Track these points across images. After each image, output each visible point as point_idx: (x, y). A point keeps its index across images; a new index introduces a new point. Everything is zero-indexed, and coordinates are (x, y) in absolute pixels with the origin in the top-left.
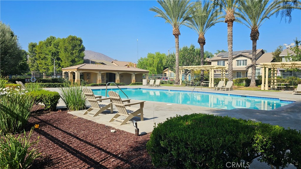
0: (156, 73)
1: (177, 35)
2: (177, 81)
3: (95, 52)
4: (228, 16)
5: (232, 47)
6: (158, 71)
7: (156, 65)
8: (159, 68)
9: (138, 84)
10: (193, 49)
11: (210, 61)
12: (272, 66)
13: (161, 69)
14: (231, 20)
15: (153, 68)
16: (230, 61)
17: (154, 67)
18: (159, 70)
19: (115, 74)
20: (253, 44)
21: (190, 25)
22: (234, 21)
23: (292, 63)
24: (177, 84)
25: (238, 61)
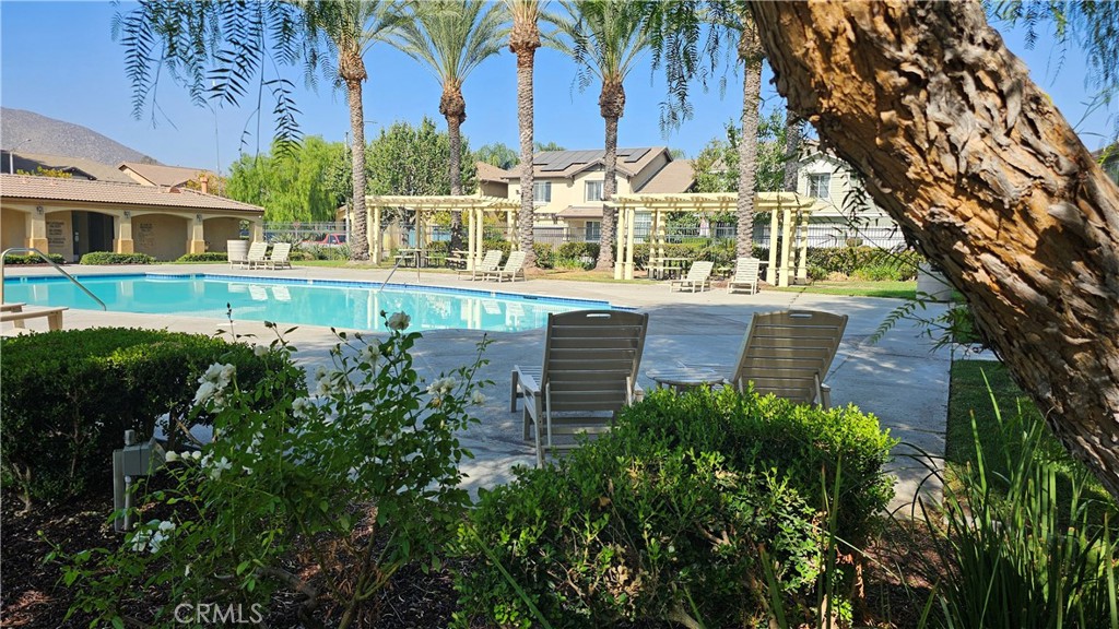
0: (309, 216)
1: (354, 79)
2: (359, 250)
3: (48, 120)
4: (518, 31)
5: (531, 139)
6: (318, 209)
7: (309, 186)
8: (321, 199)
9: (212, 258)
10: (428, 133)
11: (504, 181)
12: (692, 205)
13: (329, 203)
14: (528, 43)
15: (296, 196)
16: (525, 185)
17: (298, 194)
18: (321, 208)
19: (111, 219)
20: (609, 128)
21: (410, 46)
22: (537, 49)
23: (719, 198)
24: (360, 258)
25: (590, 183)
